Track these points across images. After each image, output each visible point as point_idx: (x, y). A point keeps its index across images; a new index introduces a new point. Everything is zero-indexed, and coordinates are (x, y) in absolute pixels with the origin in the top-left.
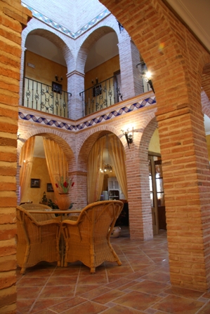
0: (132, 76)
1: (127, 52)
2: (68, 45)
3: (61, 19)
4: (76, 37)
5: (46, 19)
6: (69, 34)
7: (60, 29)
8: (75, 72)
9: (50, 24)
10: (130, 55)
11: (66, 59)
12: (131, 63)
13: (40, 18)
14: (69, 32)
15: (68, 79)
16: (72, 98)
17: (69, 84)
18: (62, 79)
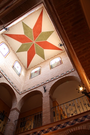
0: (50, 113)
1: (47, 101)
2: (16, 96)
3: (17, 85)
4: (21, 94)
5: (11, 81)
6: (18, 91)
7: (15, 88)
8: (16, 109)
9: (12, 84)
10: (49, 102)
11: (13, 102)
12: (49, 106)
13: (8, 80)
14: (19, 91)
15: (11, 112)
16: (10, 122)
17: (10, 114)
18: (6, 113)
